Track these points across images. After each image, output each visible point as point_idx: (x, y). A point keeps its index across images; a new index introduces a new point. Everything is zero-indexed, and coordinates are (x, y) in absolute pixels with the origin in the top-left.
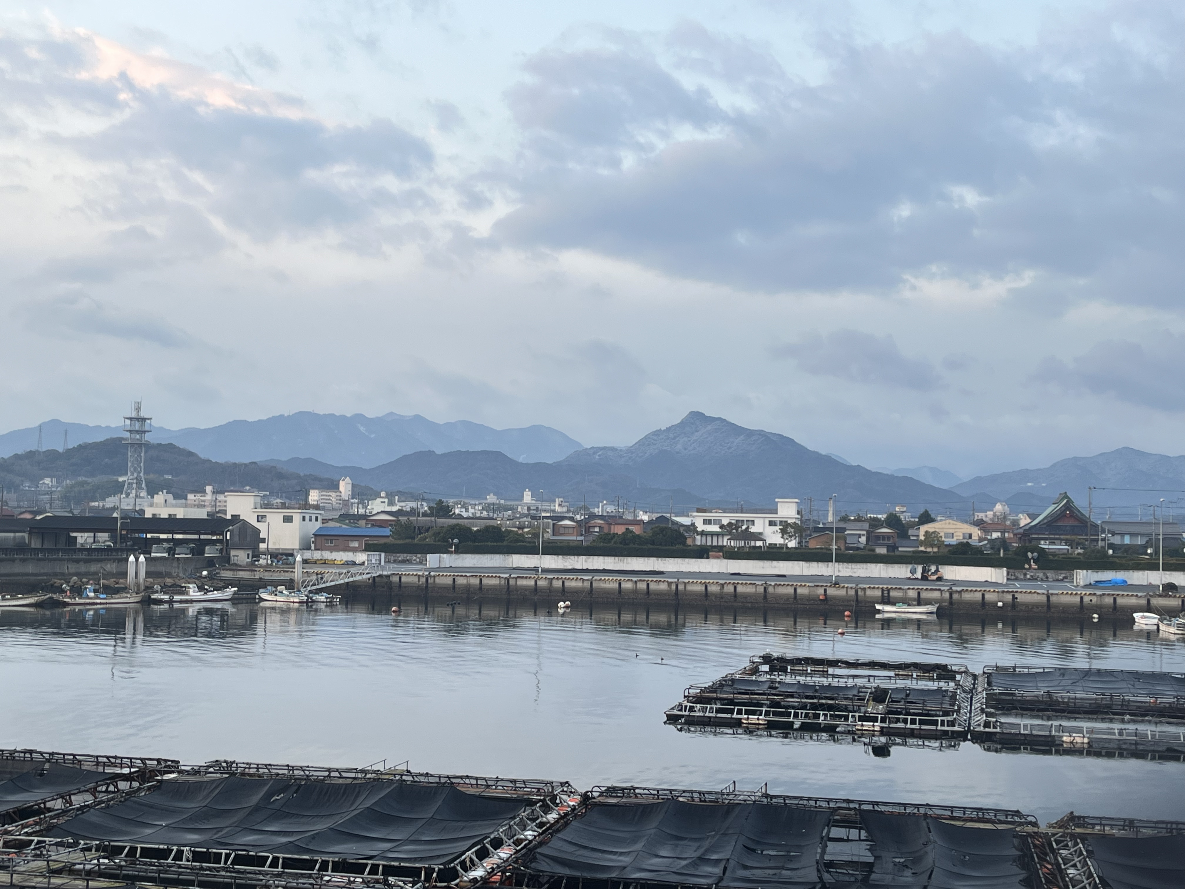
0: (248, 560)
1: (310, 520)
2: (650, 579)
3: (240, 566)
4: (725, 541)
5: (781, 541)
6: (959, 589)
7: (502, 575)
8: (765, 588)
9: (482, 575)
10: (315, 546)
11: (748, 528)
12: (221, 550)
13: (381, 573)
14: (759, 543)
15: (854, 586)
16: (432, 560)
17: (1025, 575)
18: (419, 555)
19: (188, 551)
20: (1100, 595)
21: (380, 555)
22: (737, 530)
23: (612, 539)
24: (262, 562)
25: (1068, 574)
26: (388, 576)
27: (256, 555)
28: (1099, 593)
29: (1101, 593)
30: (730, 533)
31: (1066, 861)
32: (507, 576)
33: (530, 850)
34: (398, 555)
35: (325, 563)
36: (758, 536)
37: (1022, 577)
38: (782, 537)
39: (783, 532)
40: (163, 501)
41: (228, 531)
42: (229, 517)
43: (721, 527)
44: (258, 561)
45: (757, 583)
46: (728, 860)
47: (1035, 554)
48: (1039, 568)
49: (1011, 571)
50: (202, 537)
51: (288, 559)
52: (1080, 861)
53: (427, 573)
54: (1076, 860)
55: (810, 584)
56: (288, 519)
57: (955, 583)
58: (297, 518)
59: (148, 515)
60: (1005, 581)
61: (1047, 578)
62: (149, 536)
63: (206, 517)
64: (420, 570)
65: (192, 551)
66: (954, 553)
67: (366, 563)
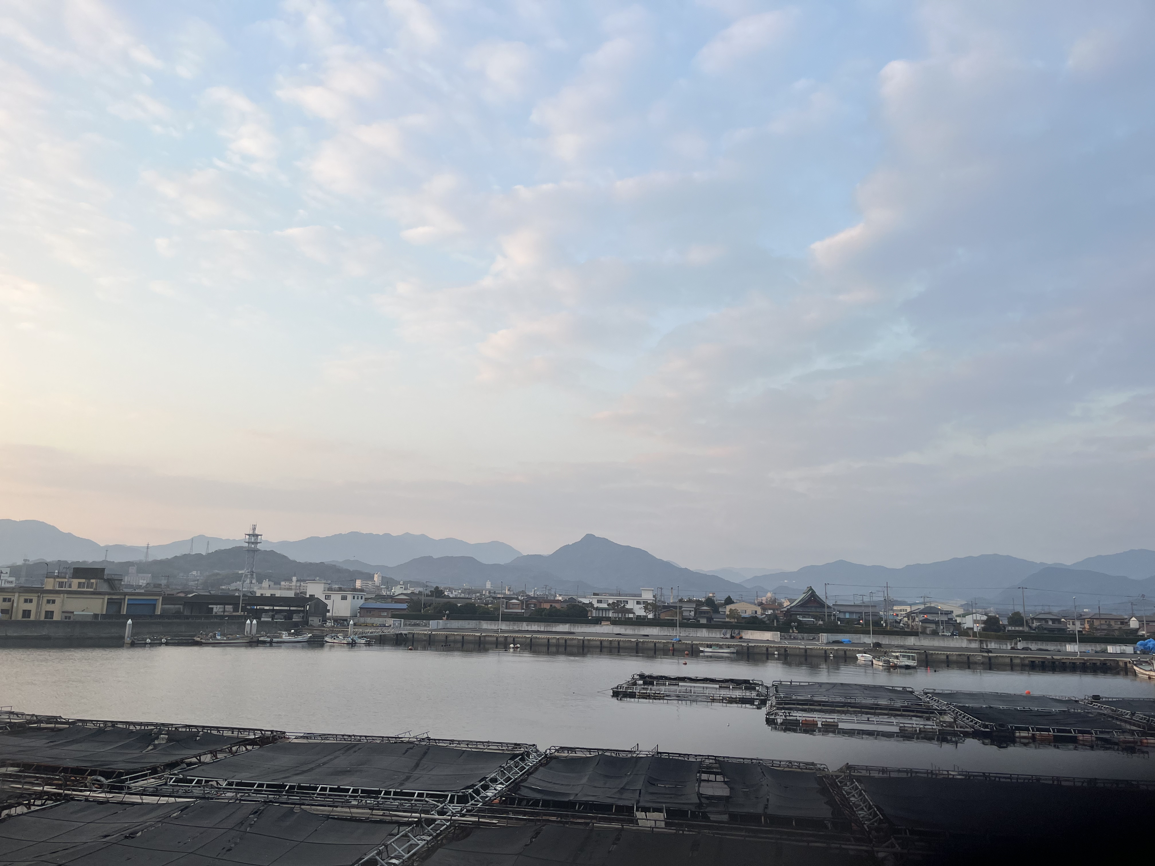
0: (320, 623)
1: (358, 599)
2: (567, 637)
3: (315, 627)
4: (611, 614)
5: (644, 614)
6: (753, 645)
7: (476, 634)
8: (637, 643)
9: (464, 633)
10: (360, 615)
11: (624, 605)
12: (303, 617)
13: (402, 632)
14: (631, 616)
15: (690, 642)
16: (433, 624)
17: (790, 636)
18: (424, 621)
19: (283, 617)
20: (837, 650)
21: (401, 621)
22: (618, 607)
23: (543, 611)
24: (329, 624)
25: (816, 637)
26: (405, 634)
27: (325, 621)
28: (836, 648)
29: (837, 648)
30: (614, 609)
31: (848, 793)
32: (479, 634)
33: (517, 784)
34: (411, 621)
35: (366, 626)
36: (631, 611)
37: (789, 637)
38: (645, 612)
39: (646, 608)
40: (268, 586)
41: (308, 605)
42: (308, 596)
43: (608, 605)
44: (326, 624)
45: (632, 640)
46: (640, 790)
47: (796, 624)
48: (798, 633)
49: (783, 634)
50: (292, 608)
51: (344, 623)
52: (857, 793)
53: (430, 632)
54: (854, 792)
55: (664, 641)
56: (344, 598)
57: (749, 641)
58: (350, 597)
59: (258, 594)
60: (779, 640)
61: (803, 638)
62: (258, 607)
63: (293, 596)
64: (426, 630)
65: (285, 618)
66: (748, 623)
67: (392, 626)
